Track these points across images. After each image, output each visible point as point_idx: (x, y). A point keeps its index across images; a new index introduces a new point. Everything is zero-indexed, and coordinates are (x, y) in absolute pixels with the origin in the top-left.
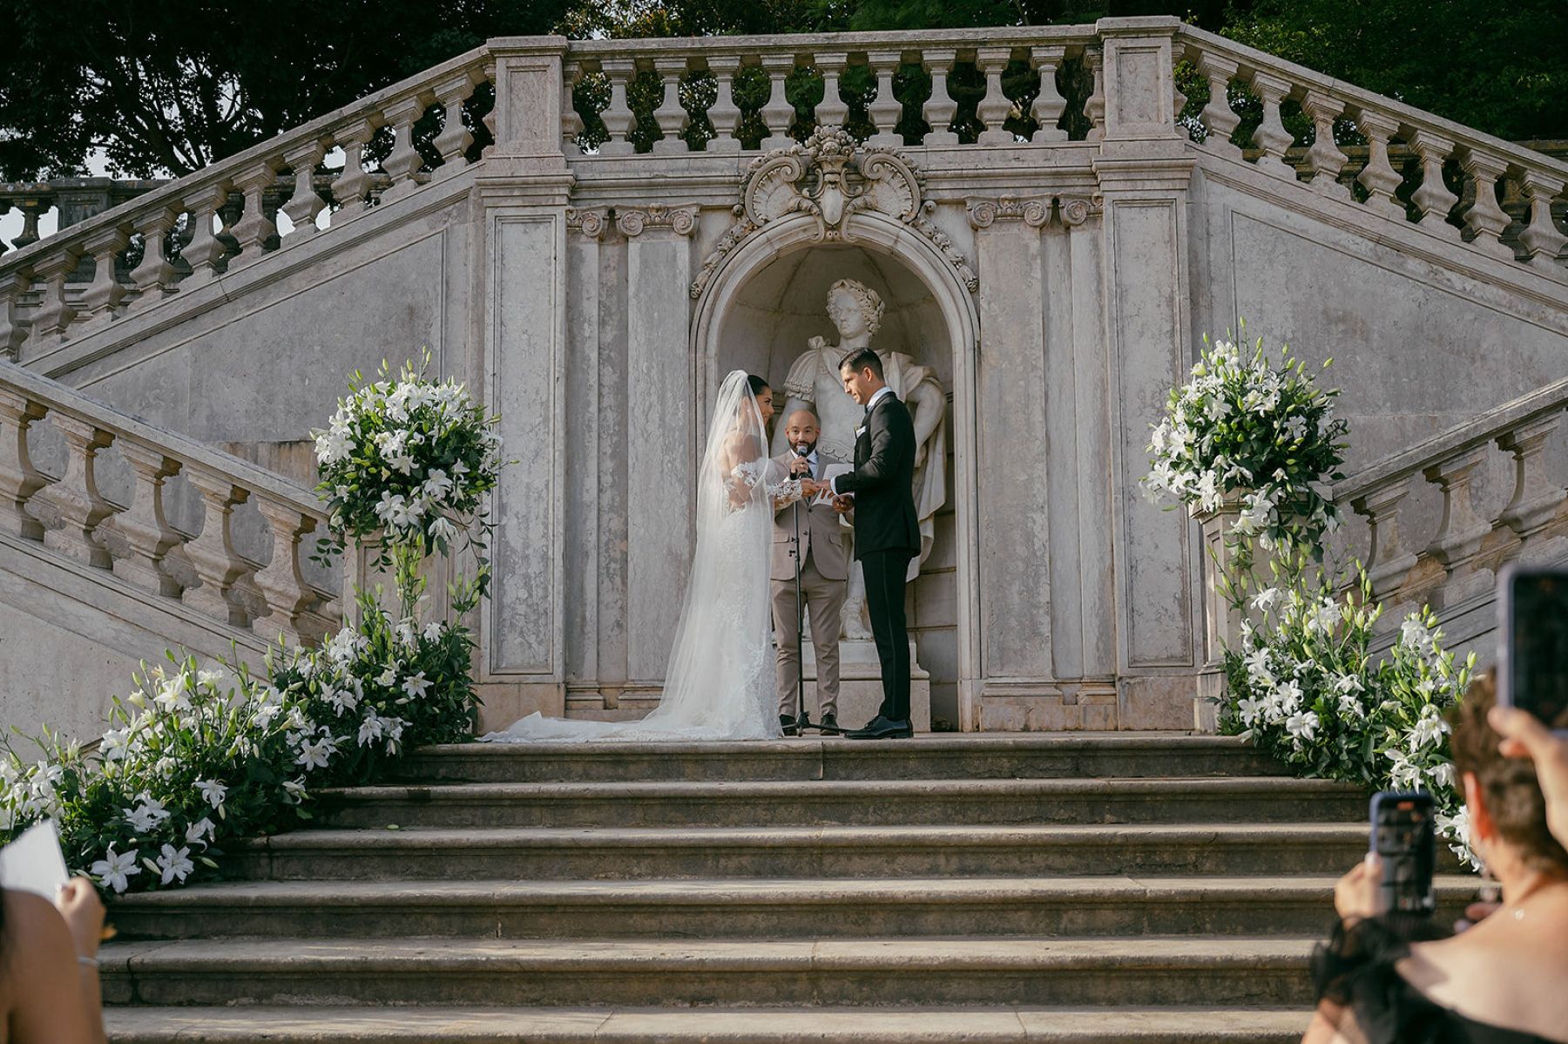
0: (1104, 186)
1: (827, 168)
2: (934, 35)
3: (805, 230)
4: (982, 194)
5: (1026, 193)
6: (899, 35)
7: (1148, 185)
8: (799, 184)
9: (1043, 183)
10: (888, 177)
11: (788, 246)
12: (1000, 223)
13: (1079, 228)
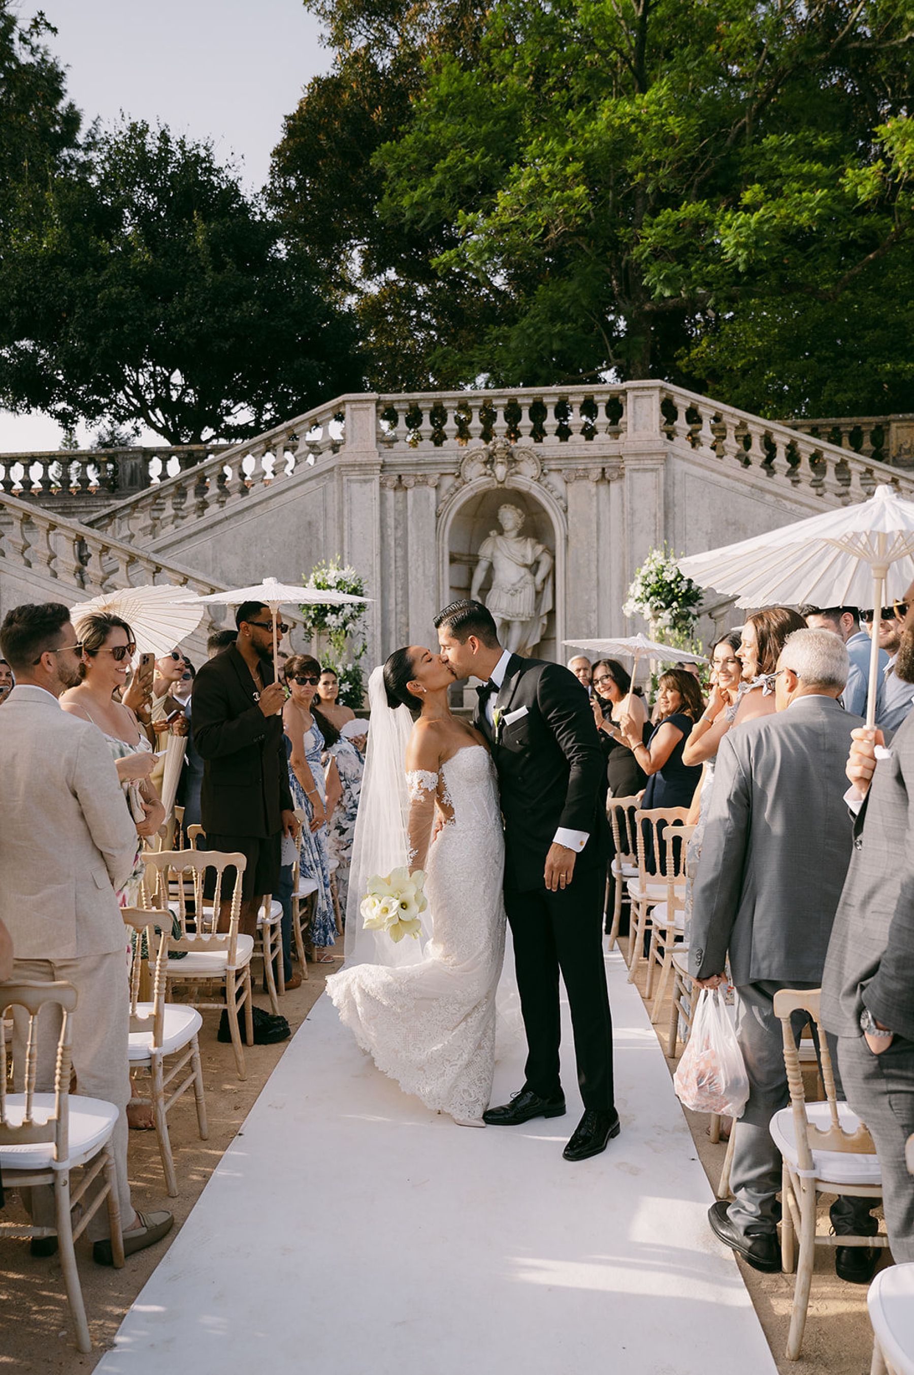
0: (625, 462)
1: (498, 456)
2: (548, 389)
3: (488, 484)
4: (569, 466)
5: (590, 466)
6: (532, 390)
7: (646, 462)
8: (485, 463)
9: (597, 461)
10: (526, 459)
11: (480, 491)
12: (578, 480)
13: (614, 482)
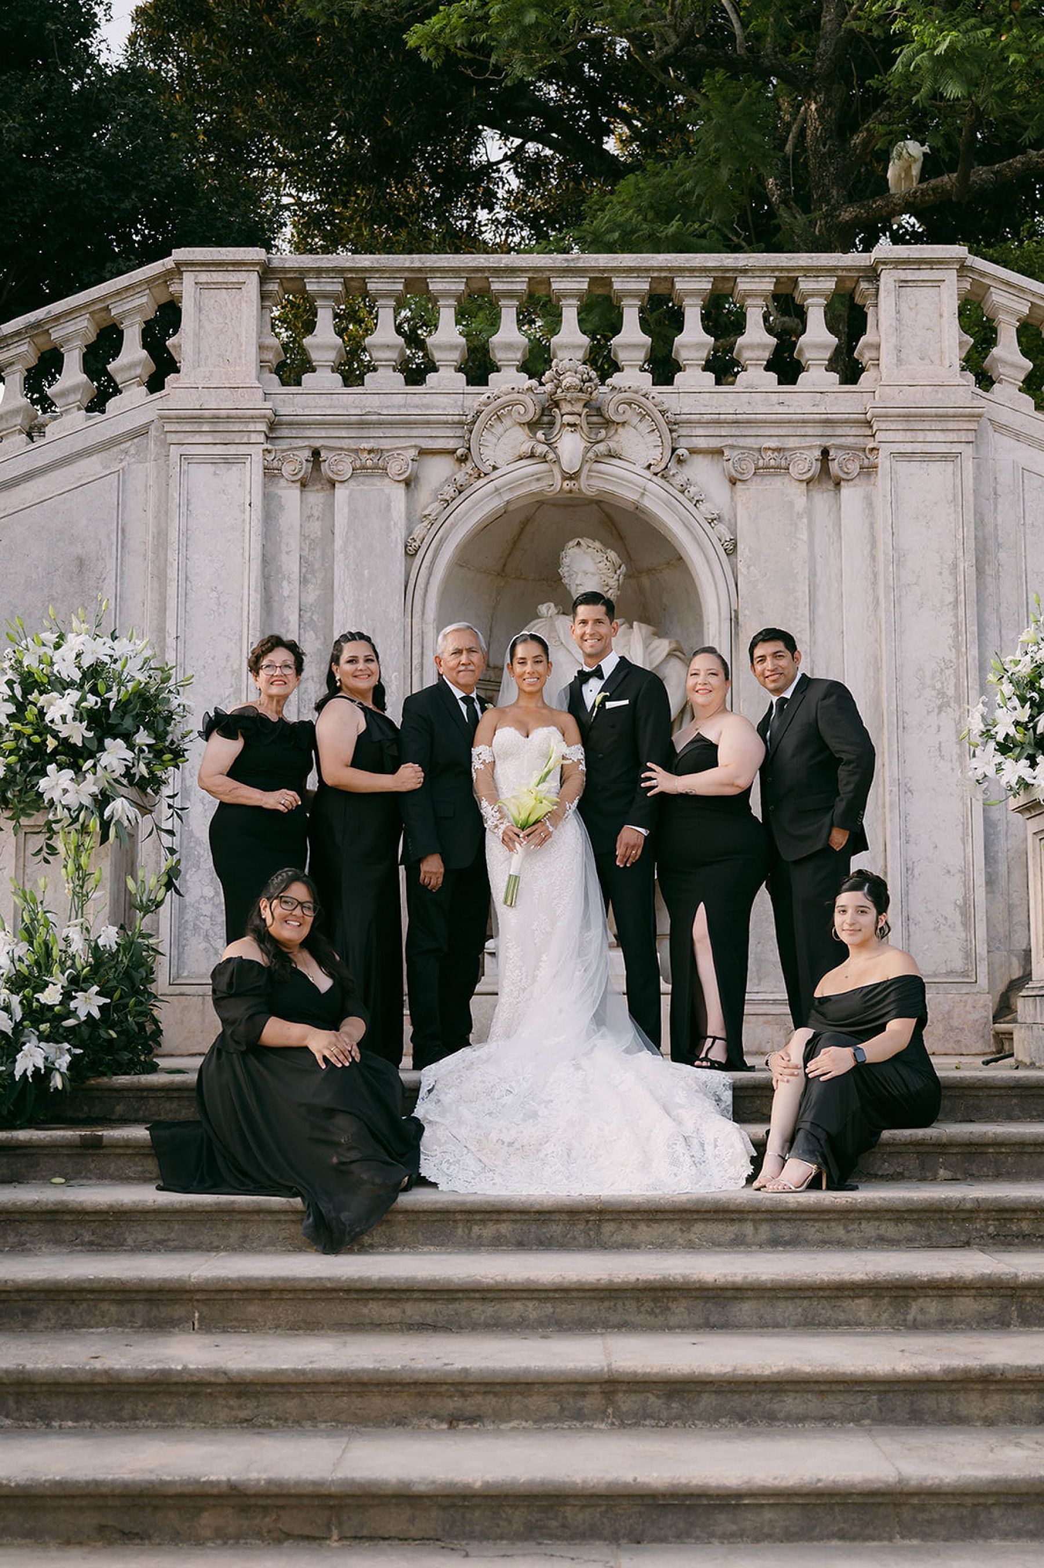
0: (880, 436)
1: (566, 408)
2: (687, 260)
3: (538, 480)
4: (742, 442)
5: (792, 443)
6: (648, 259)
7: (930, 436)
8: (533, 426)
9: (810, 431)
10: (635, 420)
11: (519, 498)
12: (762, 475)
13: (851, 483)
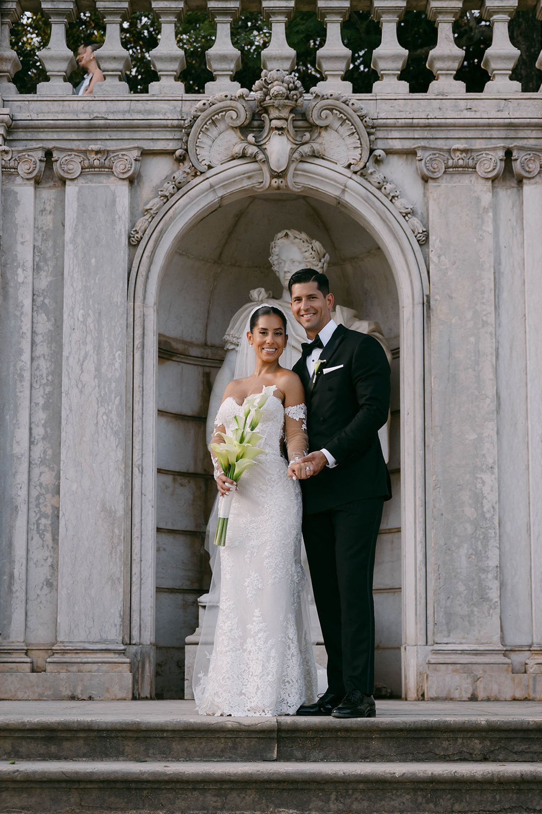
1: (274, 113)
4: (433, 144)
5: (478, 145)
8: (244, 130)
10: (337, 124)
11: (232, 193)
12: (451, 174)
13: (532, 181)
